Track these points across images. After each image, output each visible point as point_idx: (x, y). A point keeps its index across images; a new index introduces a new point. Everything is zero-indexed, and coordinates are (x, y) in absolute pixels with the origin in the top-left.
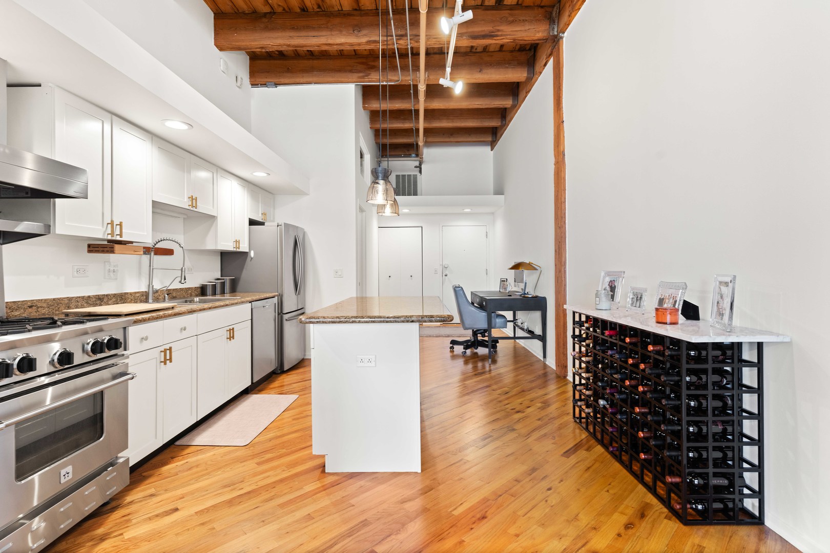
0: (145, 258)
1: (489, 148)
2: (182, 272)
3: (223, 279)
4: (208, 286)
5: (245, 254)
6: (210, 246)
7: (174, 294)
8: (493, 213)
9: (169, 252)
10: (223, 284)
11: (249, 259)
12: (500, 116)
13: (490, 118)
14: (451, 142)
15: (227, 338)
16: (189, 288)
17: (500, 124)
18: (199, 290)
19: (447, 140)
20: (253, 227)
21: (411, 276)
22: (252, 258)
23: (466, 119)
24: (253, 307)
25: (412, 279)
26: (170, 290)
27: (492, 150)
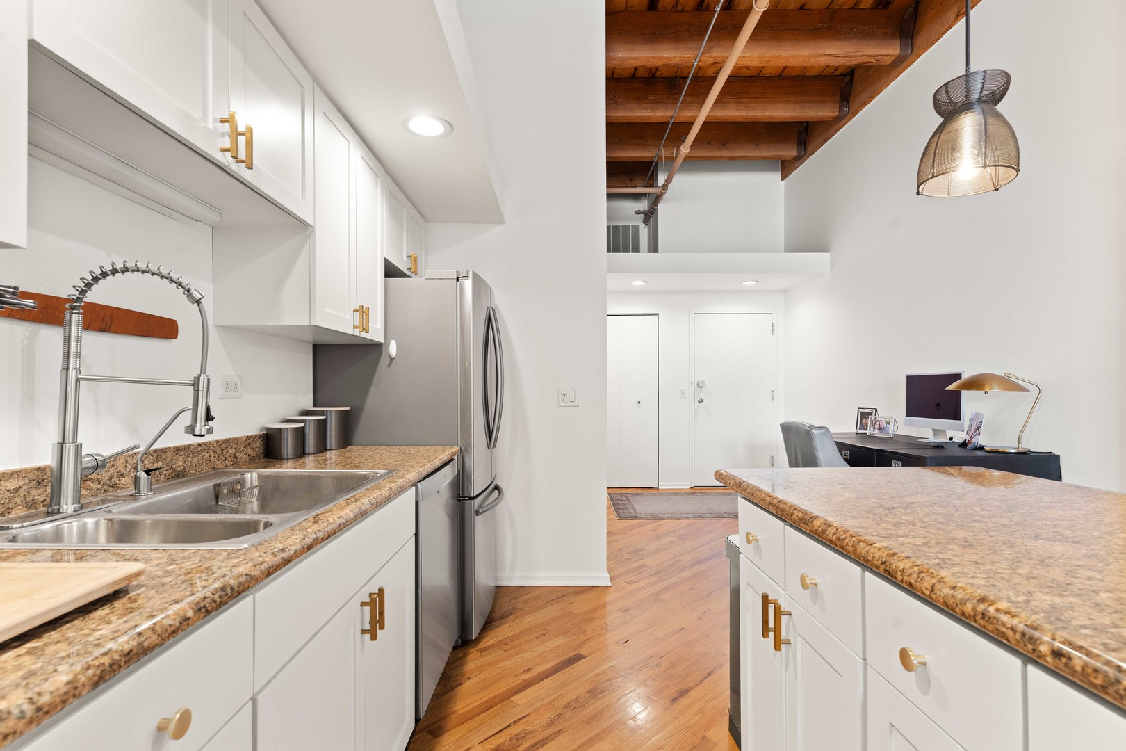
0: (50, 336)
1: (778, 175)
2: (197, 391)
3: (322, 413)
4: (284, 435)
5: (375, 348)
6: (292, 316)
7: (180, 464)
8: (784, 291)
9: (163, 328)
10: (322, 425)
11: (384, 361)
12: (838, 97)
13: (819, 102)
14: (721, 157)
15: (363, 632)
16: (229, 441)
17: (837, 113)
18: (259, 444)
19: (716, 153)
20: (394, 281)
21: (639, 403)
22: (392, 359)
23: (773, 102)
24: (420, 498)
25: (639, 408)
26: (164, 451)
27: (783, 179)
